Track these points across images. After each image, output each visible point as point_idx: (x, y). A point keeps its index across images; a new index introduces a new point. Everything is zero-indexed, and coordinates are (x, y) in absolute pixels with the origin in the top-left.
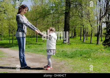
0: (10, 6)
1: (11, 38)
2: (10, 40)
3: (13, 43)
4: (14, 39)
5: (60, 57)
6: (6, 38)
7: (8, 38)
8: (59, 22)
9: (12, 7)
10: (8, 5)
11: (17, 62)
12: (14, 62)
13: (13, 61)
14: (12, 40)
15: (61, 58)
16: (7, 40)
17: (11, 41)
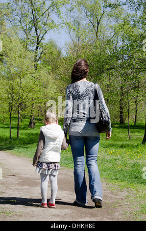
0: (14, 43)
1: (14, 123)
2: (13, 128)
3: (18, 136)
4: (22, 127)
5: (122, 181)
6: (3, 124)
7: (7, 125)
8: (138, 87)
9: (20, 46)
10: (11, 42)
11: (20, 187)
12: (14, 187)
13: (13, 184)
14: (17, 131)
15: (122, 184)
16: (4, 130)
17: (14, 132)
